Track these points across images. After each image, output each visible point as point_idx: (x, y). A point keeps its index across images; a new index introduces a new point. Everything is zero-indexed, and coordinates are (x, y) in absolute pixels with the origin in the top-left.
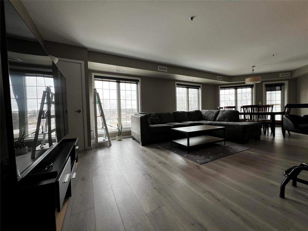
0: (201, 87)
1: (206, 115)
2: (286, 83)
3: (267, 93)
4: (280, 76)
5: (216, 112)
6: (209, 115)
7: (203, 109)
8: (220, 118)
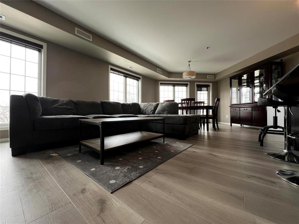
0: (141, 79)
1: (144, 108)
2: (211, 84)
3: (198, 93)
4: (207, 78)
5: (155, 104)
6: (147, 108)
7: (143, 102)
8: (159, 111)
